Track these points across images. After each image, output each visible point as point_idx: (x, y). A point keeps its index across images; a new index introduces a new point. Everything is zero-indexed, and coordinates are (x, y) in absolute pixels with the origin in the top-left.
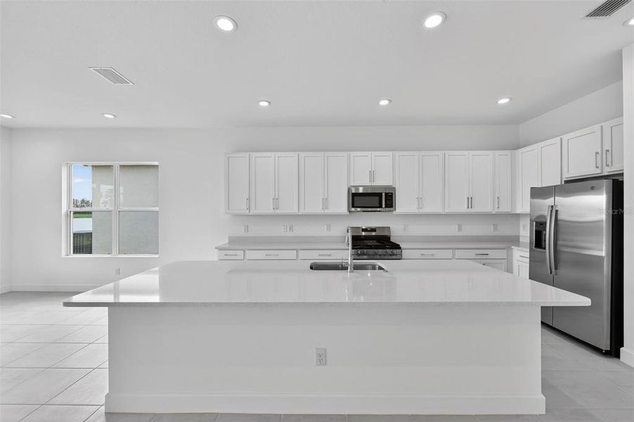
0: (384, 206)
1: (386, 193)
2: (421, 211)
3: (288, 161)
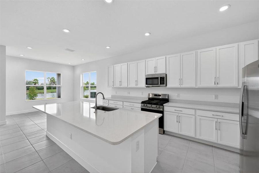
0: (159, 84)
1: (160, 77)
2: (181, 86)
3: (124, 66)
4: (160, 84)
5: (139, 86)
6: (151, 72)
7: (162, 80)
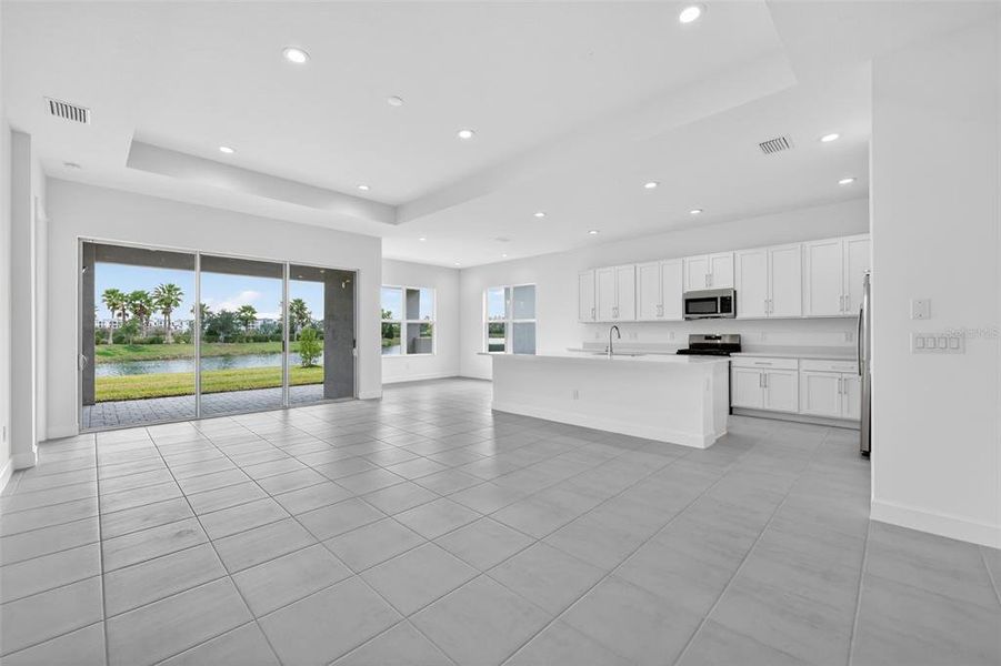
0: (719, 311)
1: (721, 298)
2: (770, 315)
4: (722, 312)
5: (667, 317)
6: (699, 286)
7: (725, 304)
